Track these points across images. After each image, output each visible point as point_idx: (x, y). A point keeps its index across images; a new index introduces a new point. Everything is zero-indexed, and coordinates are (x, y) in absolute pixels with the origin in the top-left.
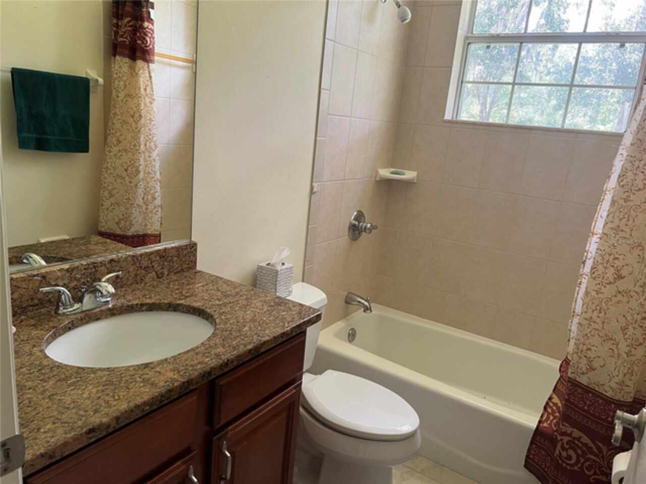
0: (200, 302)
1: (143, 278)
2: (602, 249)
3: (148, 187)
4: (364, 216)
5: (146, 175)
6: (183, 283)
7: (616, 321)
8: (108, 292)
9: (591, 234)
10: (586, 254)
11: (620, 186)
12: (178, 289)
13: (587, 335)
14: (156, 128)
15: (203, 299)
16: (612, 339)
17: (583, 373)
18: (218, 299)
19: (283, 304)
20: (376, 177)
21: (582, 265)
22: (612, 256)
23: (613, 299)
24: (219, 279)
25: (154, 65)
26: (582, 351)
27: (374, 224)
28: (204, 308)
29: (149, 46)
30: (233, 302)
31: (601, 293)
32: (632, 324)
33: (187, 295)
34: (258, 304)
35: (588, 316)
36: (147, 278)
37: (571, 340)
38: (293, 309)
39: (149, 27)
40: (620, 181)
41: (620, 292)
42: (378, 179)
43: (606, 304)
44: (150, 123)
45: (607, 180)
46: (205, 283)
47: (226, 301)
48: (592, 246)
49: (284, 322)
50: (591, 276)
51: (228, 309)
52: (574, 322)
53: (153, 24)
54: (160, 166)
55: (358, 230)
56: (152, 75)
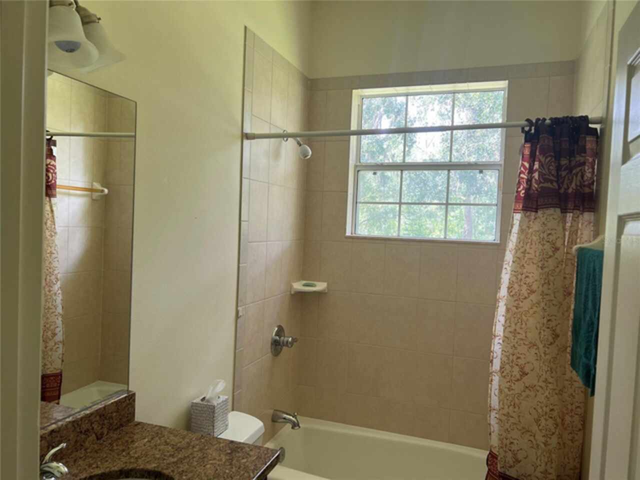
0: (154, 463)
1: (83, 444)
2: (506, 351)
3: (47, 324)
4: (283, 331)
5: (46, 311)
6: (127, 441)
7: (529, 414)
8: (61, 473)
9: (493, 337)
10: (492, 354)
11: (510, 296)
12: (123, 450)
13: (507, 429)
14: (58, 261)
15: (155, 459)
16: (529, 432)
17: (511, 467)
18: (170, 455)
19: (239, 450)
20: (290, 292)
21: (491, 364)
22: (515, 356)
23: (523, 393)
24: (163, 429)
25: (55, 199)
26: (506, 445)
27: (294, 337)
28: (160, 469)
29: (51, 181)
30: (188, 456)
31: (512, 389)
32: (543, 416)
33: (136, 456)
34: (214, 454)
35: (505, 412)
36: (87, 443)
37: (492, 434)
38: (251, 453)
39: (52, 164)
40: (509, 291)
41: (527, 387)
42: (292, 293)
43: (519, 399)
44: (51, 256)
45: (499, 290)
46: (150, 437)
47: (180, 456)
48: (497, 348)
49: (248, 472)
50: (502, 375)
51: (185, 467)
52: (492, 417)
53: (55, 161)
54: (62, 300)
55: (279, 345)
56: (54, 209)
